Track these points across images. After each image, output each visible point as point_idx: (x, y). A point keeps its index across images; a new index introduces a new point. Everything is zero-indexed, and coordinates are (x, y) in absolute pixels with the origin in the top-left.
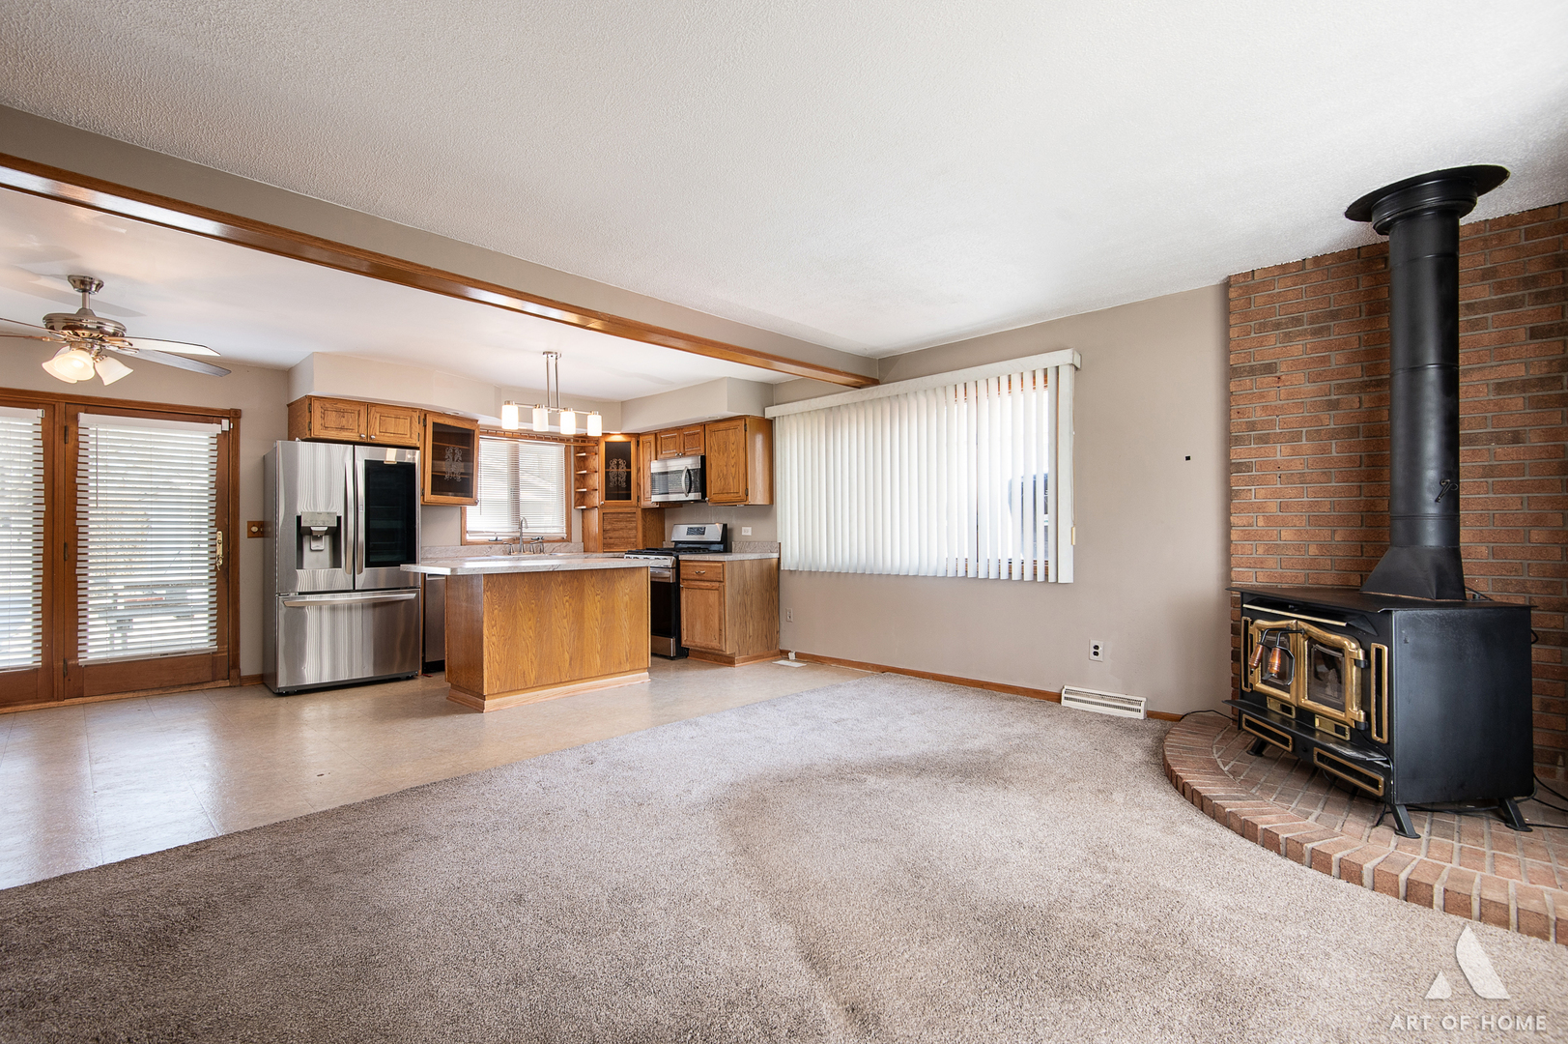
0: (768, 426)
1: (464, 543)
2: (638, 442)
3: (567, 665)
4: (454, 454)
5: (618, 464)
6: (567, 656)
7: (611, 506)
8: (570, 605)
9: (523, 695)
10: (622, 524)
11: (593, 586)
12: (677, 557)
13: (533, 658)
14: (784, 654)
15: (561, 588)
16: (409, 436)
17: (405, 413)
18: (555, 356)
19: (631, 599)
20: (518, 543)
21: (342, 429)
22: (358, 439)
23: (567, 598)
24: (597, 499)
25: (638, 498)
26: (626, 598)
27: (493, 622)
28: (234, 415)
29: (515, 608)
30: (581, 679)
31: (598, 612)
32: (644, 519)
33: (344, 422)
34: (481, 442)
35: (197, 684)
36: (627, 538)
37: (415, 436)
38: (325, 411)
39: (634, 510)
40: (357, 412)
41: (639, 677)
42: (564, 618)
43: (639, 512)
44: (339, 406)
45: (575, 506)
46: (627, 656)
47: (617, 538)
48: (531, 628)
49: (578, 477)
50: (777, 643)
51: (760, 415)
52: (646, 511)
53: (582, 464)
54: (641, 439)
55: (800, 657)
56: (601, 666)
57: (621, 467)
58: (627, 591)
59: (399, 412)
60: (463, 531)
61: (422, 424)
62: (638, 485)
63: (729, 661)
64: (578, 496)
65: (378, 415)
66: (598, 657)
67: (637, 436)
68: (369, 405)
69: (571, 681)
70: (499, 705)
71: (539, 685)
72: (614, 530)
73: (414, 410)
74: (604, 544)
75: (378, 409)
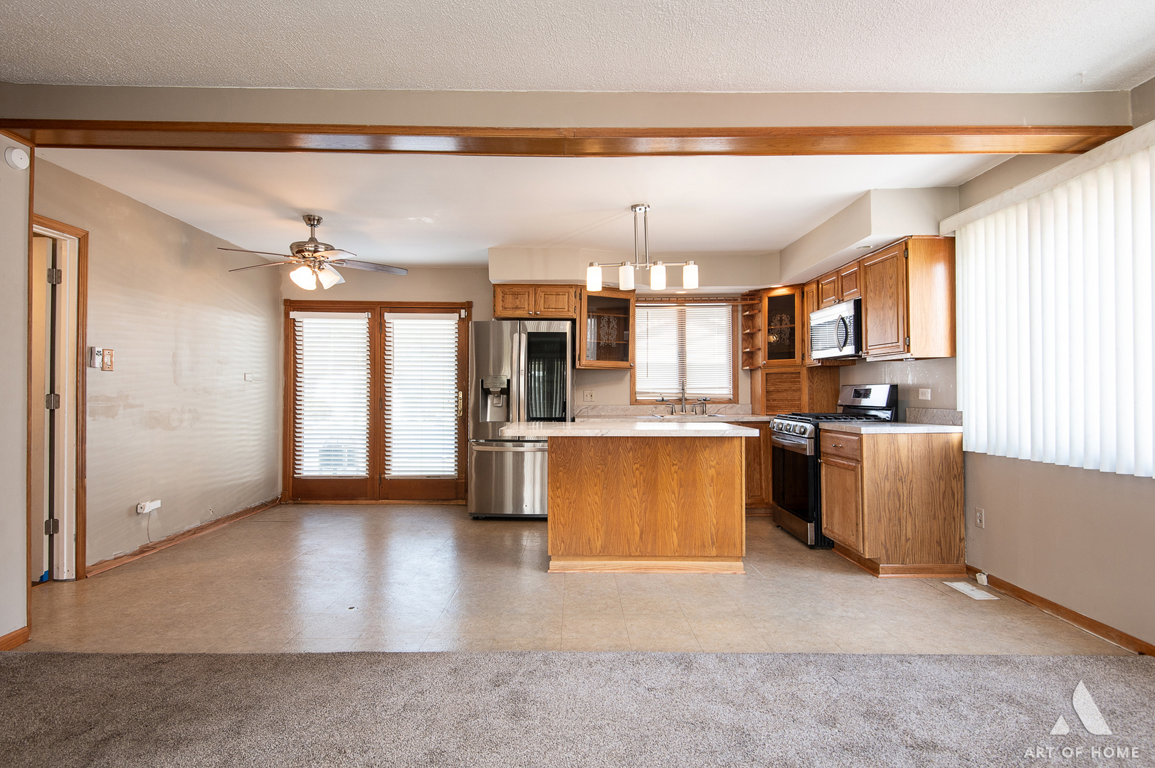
0: (947, 248)
1: (634, 402)
2: (803, 293)
3: (637, 538)
4: (609, 322)
5: (781, 321)
6: (637, 529)
7: (772, 366)
8: (641, 473)
9: (589, 563)
10: (786, 386)
11: (669, 455)
12: (816, 426)
13: (599, 525)
14: (970, 573)
15: (631, 454)
16: (566, 309)
17: (564, 290)
18: (643, 208)
19: (718, 474)
20: (682, 404)
21: (517, 308)
22: (528, 316)
23: (638, 466)
24: (761, 359)
25: (803, 355)
26: (712, 472)
27: (558, 484)
28: (468, 306)
29: (580, 472)
30: (654, 556)
31: (674, 484)
32: (811, 379)
33: (518, 302)
34: (637, 310)
35: (447, 500)
36: (792, 400)
37: (572, 309)
38: (504, 294)
39: (798, 370)
40: (527, 294)
41: (730, 566)
42: (634, 487)
43: (804, 372)
44: (515, 289)
45: (743, 367)
46: (712, 538)
47: (780, 400)
48: (596, 494)
49: (744, 337)
50: (961, 555)
51: (933, 233)
52: (812, 370)
53: (750, 323)
54: (806, 289)
55: (995, 584)
56: (679, 546)
57: (784, 323)
58: (713, 463)
59: (559, 290)
60: (633, 392)
61: (578, 298)
62: (803, 340)
63: (871, 568)
64: (745, 357)
65: (543, 294)
66: (674, 534)
67: (801, 287)
68: (536, 286)
69: (642, 556)
70: (564, 568)
71: (606, 552)
72: (778, 392)
73: (571, 286)
74: (767, 406)
75: (543, 289)
